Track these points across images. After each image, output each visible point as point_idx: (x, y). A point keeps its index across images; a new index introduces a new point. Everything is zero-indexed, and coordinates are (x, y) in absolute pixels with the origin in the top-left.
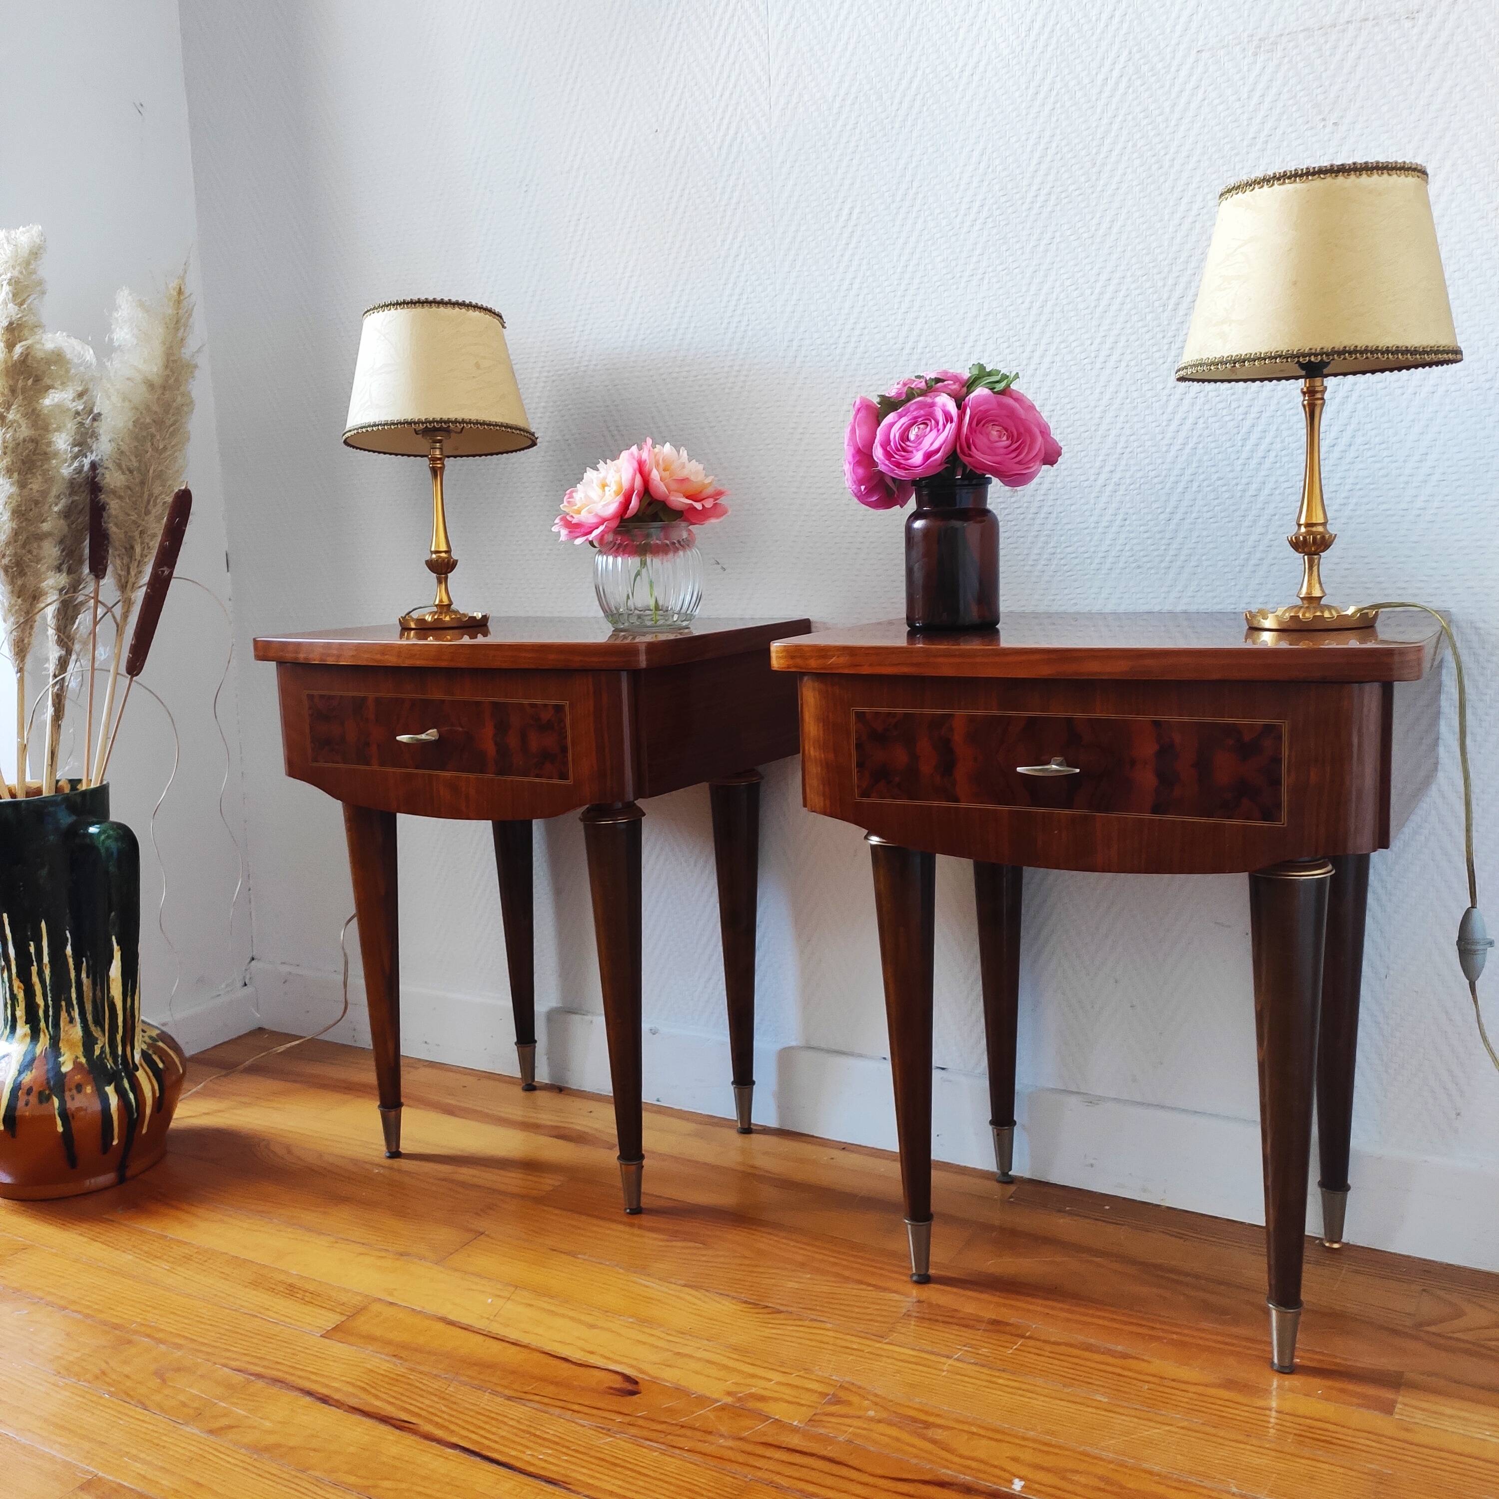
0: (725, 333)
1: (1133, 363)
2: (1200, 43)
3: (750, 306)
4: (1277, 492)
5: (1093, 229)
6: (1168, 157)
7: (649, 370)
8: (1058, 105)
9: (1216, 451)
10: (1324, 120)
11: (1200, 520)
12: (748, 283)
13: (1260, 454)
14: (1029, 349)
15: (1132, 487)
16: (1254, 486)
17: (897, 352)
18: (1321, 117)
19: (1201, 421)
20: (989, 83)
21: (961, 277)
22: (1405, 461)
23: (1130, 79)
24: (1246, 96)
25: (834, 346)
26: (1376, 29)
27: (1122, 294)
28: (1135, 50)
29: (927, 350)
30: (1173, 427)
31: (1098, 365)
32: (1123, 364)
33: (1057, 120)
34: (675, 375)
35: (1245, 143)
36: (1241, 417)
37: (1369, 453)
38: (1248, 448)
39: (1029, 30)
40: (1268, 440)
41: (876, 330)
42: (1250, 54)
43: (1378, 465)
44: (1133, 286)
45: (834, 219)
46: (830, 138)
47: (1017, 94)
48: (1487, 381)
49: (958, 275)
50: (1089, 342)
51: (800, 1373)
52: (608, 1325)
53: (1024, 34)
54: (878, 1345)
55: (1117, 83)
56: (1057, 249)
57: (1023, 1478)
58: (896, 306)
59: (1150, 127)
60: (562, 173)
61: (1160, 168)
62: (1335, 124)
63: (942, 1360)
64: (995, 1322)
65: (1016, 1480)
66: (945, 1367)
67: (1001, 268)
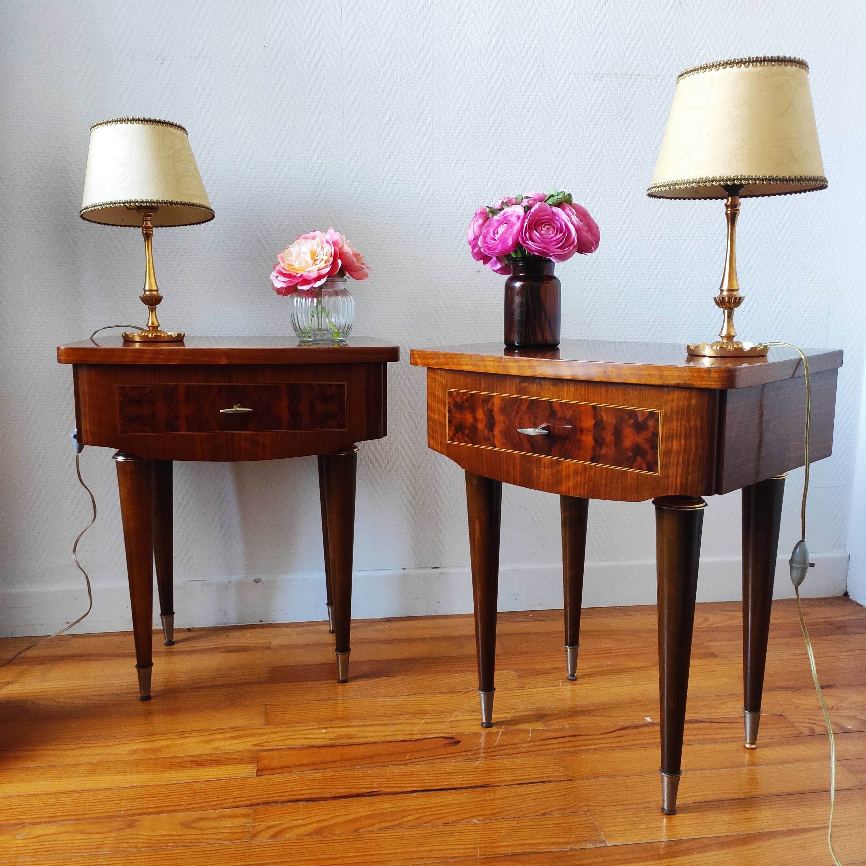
0: (310, 172)
2: (570, 69)
3: (327, 158)
4: (599, 278)
5: (520, 147)
6: (554, 120)
7: (257, 187)
8: (504, 84)
10: (621, 116)
12: (326, 146)
17: (416, 195)
18: (620, 114)
20: (468, 65)
22: (649, 268)
23: (538, 79)
24: (589, 98)
25: (379, 188)
26: (642, 80)
28: (540, 66)
29: (433, 196)
33: (503, 91)
34: (275, 192)
35: (588, 120)
37: (636, 264)
39: (490, 43)
41: (404, 182)
42: (592, 80)
43: (639, 269)
44: (538, 178)
45: (380, 119)
46: (379, 74)
47: (483, 74)
48: (679, 236)
49: (451, 159)
51: (513, 711)
52: (401, 721)
53: (487, 45)
54: (526, 691)
55: (532, 80)
56: (502, 154)
57: (647, 717)
58: (416, 171)
59: (547, 104)
60: (191, 57)
61: (551, 124)
62: (626, 118)
63: (558, 687)
64: (555, 668)
65: (646, 718)
66: (563, 690)
67: (473, 159)
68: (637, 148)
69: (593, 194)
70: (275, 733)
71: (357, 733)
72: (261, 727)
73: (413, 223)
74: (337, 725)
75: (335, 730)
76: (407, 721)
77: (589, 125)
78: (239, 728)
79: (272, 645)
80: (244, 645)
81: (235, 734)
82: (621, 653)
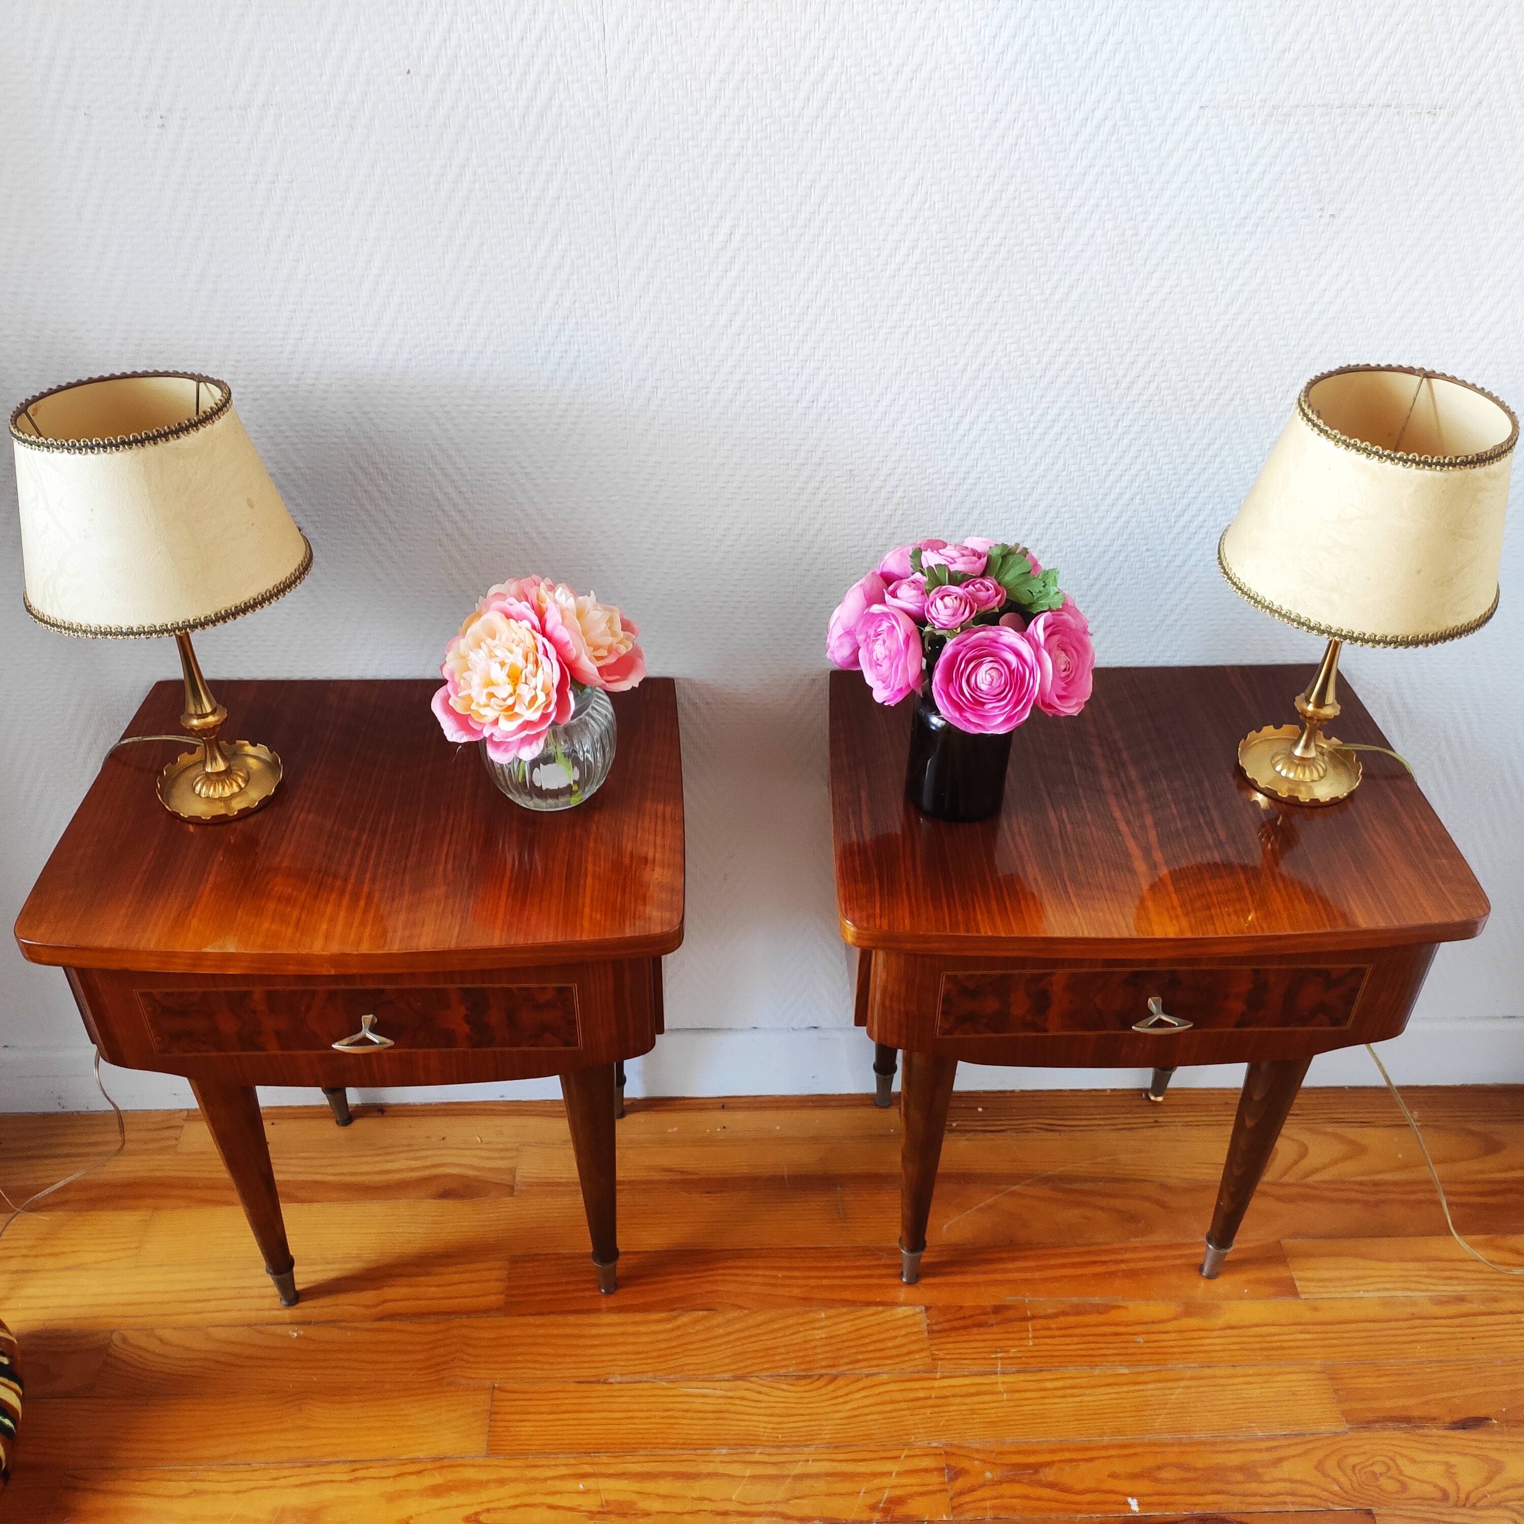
0: (543, 364)
1: (1075, 437)
2: (1205, 97)
3: (580, 333)
5: (1048, 292)
6: (1146, 224)
7: (422, 399)
8: (1023, 140)
9: (1149, 525)
10: (1322, 209)
11: (1123, 587)
12: (577, 305)
13: (1192, 530)
14: (957, 413)
15: (1057, 555)
16: (1181, 557)
17: (791, 404)
18: (1321, 205)
19: (1138, 497)
20: (934, 95)
21: (879, 327)
23: (1115, 124)
24: (1245, 169)
25: (705, 391)
26: (1396, 119)
27: (1073, 366)
28: (1126, 89)
29: (831, 405)
30: (1109, 501)
31: (1035, 437)
32: (1065, 437)
33: (1019, 159)
34: (465, 408)
35: (1234, 222)
36: (1178, 496)
38: (1181, 523)
39: (995, 37)
40: (1201, 518)
41: (763, 377)
42: (1259, 122)
44: (1086, 360)
45: (706, 238)
46: (702, 130)
47: (971, 117)
49: (877, 325)
50: (1029, 412)
51: (906, 1452)
52: (710, 1468)
53: (987, 41)
54: (937, 1384)
55: (1099, 127)
56: (1003, 309)
57: (1132, 1496)
58: (791, 352)
59: (1130, 186)
60: (231, 108)
61: (1136, 235)
62: (1333, 216)
63: (993, 1379)
64: (998, 1309)
65: (1130, 1500)
66: (1000, 1388)
67: (931, 322)
68: (1350, 285)
69: (1216, 392)
70: (502, 1482)
71: (634, 1497)
72: (481, 1461)
73: (781, 461)
74: (603, 1469)
75: (603, 1484)
76: (722, 1469)
77: (1235, 233)
78: (446, 1462)
79: (518, 1179)
80: (471, 1173)
81: (438, 1479)
82: (1123, 1266)
